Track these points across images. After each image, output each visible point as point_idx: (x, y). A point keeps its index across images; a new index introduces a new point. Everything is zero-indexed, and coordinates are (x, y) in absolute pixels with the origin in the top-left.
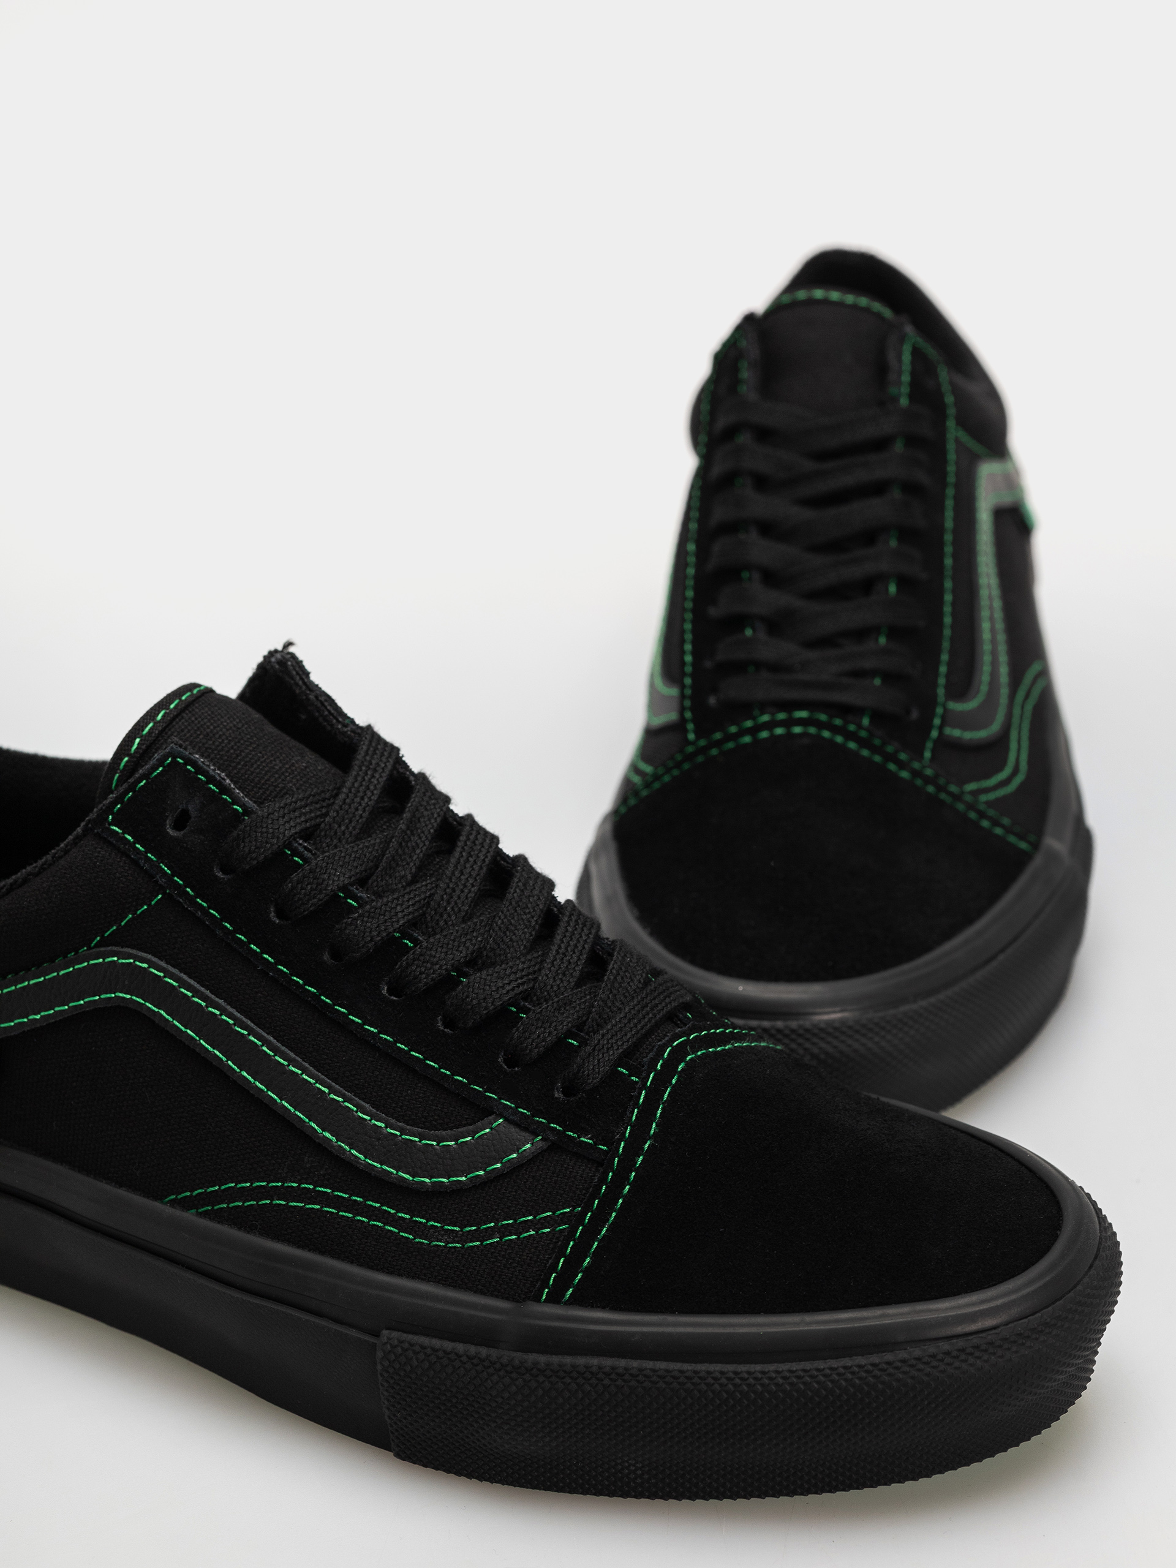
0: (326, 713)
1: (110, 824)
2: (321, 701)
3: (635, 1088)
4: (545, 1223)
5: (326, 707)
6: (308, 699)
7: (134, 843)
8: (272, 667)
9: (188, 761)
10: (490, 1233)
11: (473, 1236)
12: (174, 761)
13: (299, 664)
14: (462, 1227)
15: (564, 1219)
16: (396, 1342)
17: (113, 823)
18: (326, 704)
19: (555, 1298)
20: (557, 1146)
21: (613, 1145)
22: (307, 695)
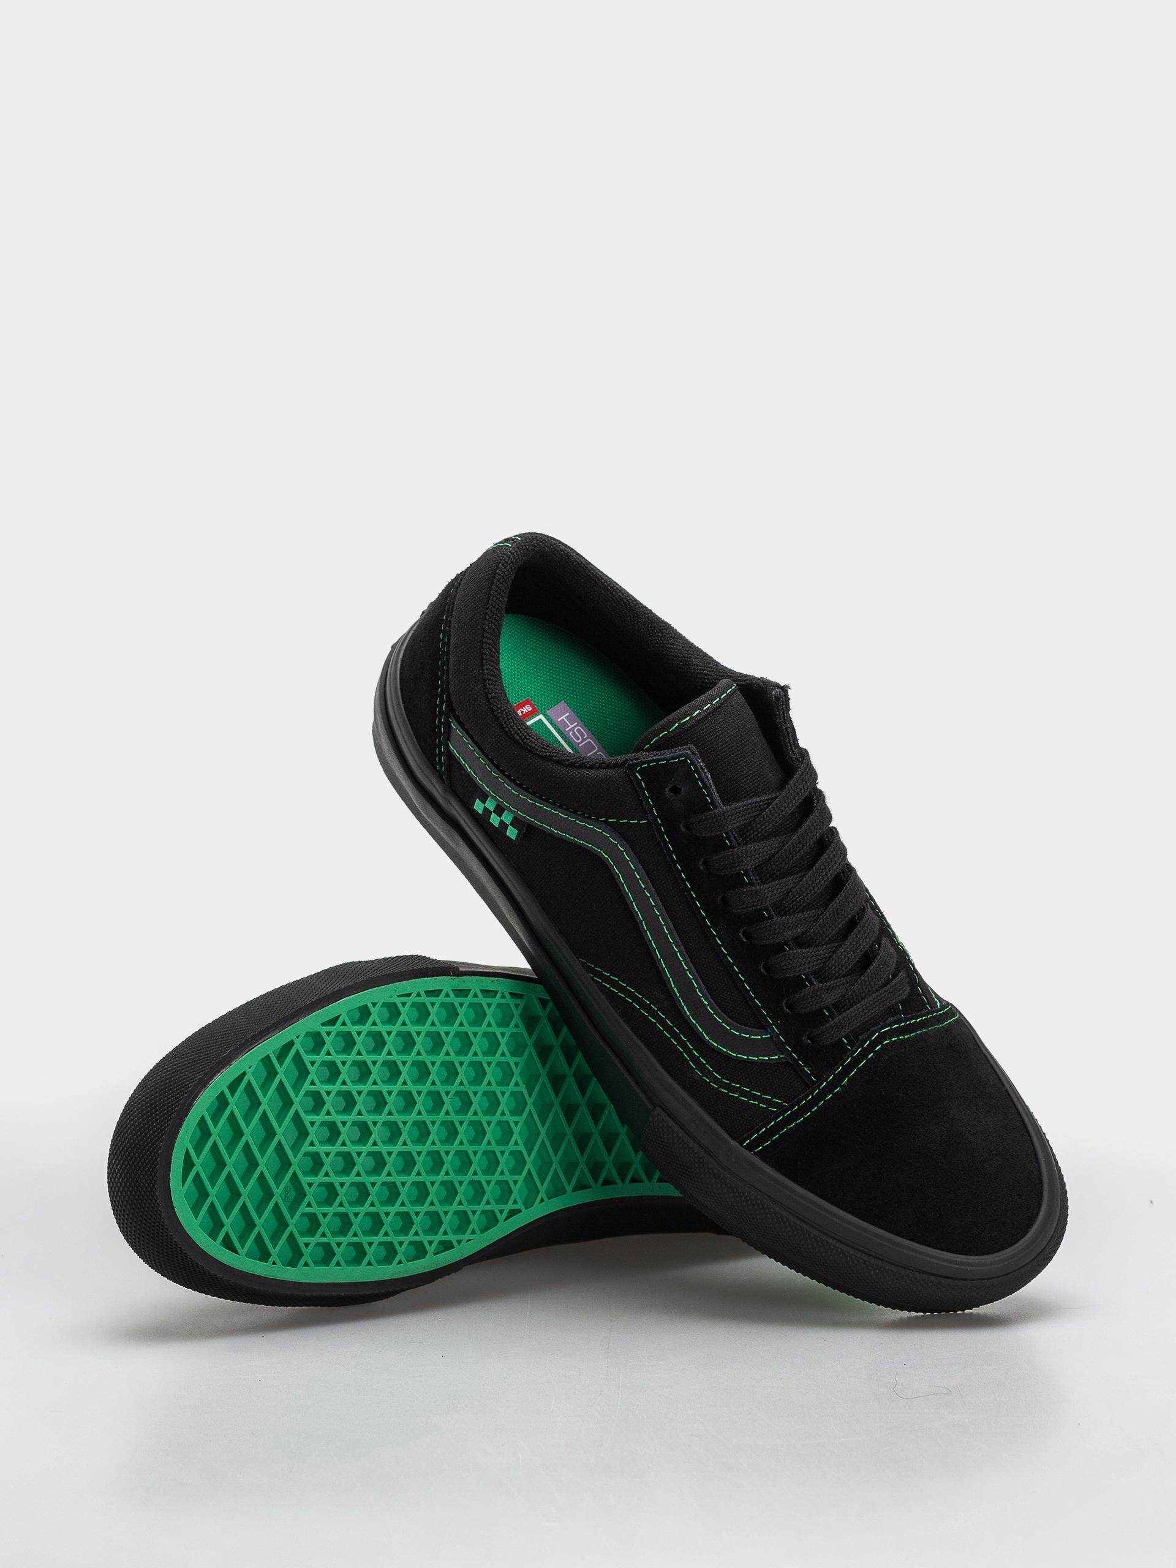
0: (787, 741)
1: (637, 771)
2: (788, 732)
3: (845, 1053)
4: (765, 1101)
5: (789, 737)
6: (782, 728)
7: (645, 789)
8: (771, 697)
9: (693, 763)
10: (735, 1090)
11: (725, 1086)
12: (685, 761)
13: (787, 699)
14: (723, 1078)
15: (775, 1105)
16: (661, 1120)
17: (639, 772)
18: (790, 735)
19: (750, 1148)
20: (789, 1065)
21: (820, 1080)
22: (782, 725)
